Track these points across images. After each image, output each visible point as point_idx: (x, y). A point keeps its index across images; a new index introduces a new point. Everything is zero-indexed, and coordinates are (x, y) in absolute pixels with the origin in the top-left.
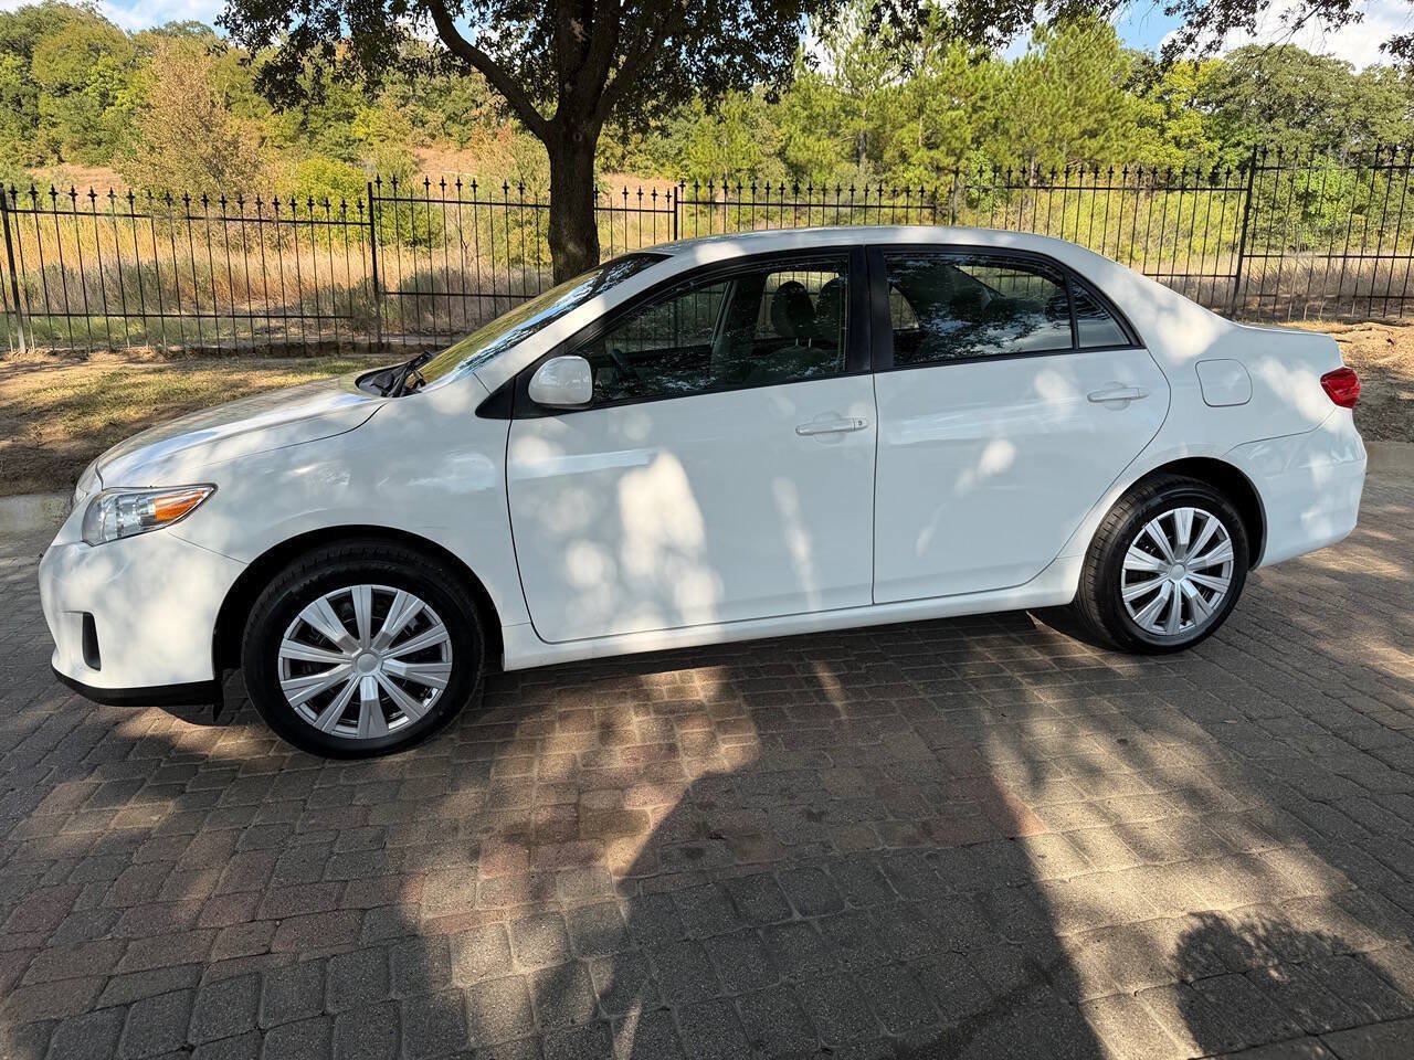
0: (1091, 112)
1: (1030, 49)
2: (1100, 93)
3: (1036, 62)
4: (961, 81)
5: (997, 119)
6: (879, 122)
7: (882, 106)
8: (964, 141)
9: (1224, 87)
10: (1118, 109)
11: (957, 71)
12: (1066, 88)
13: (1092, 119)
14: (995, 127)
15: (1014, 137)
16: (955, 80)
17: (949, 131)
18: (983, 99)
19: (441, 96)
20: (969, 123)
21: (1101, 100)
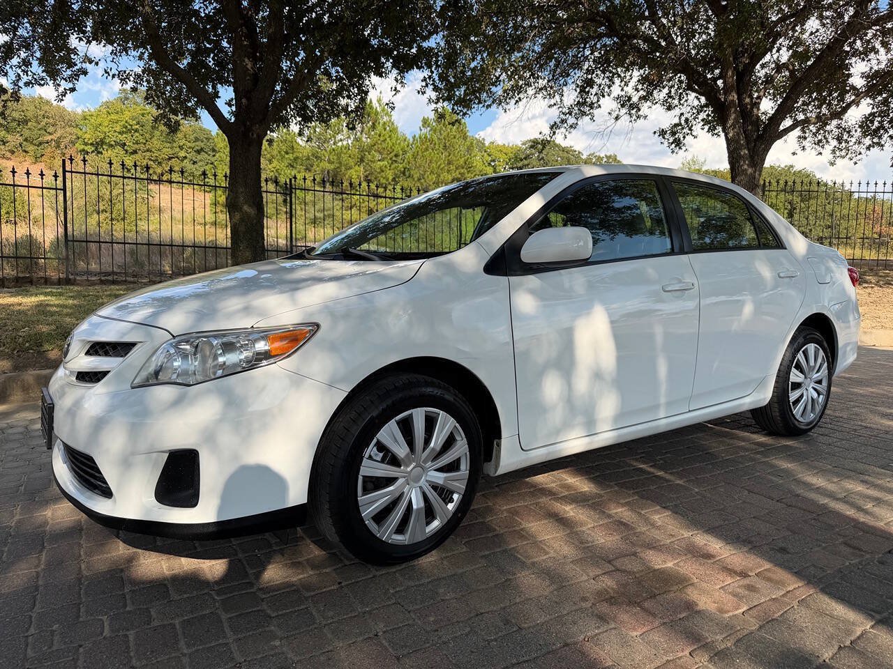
0: (457, 168)
1: (421, 130)
2: (461, 158)
3: (426, 137)
4: (384, 145)
5: (405, 169)
6: (337, 165)
7: (339, 155)
8: (387, 180)
9: (521, 160)
10: (471, 167)
11: (382, 139)
12: (442, 154)
13: (457, 172)
14: (404, 173)
15: (416, 179)
16: (381, 144)
17: (379, 173)
18: (396, 156)
19: (19, 125)
20: (390, 170)
21: (462, 161)
